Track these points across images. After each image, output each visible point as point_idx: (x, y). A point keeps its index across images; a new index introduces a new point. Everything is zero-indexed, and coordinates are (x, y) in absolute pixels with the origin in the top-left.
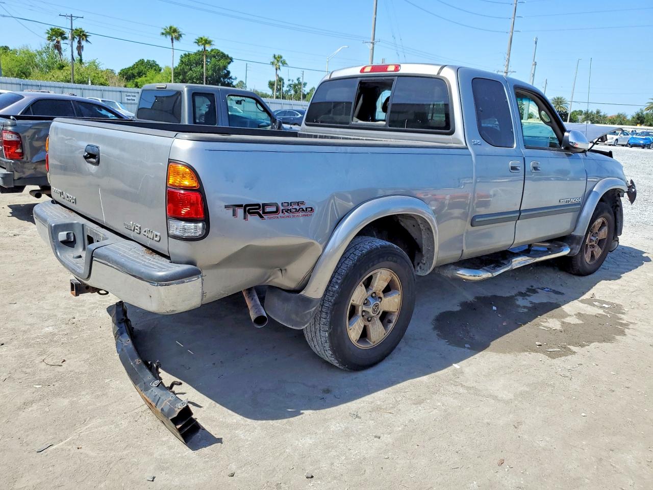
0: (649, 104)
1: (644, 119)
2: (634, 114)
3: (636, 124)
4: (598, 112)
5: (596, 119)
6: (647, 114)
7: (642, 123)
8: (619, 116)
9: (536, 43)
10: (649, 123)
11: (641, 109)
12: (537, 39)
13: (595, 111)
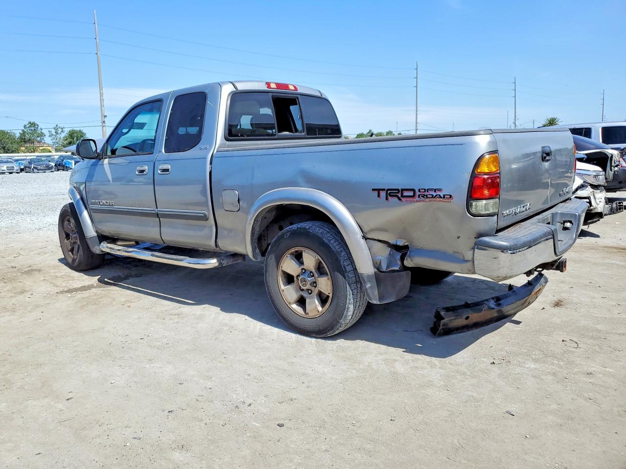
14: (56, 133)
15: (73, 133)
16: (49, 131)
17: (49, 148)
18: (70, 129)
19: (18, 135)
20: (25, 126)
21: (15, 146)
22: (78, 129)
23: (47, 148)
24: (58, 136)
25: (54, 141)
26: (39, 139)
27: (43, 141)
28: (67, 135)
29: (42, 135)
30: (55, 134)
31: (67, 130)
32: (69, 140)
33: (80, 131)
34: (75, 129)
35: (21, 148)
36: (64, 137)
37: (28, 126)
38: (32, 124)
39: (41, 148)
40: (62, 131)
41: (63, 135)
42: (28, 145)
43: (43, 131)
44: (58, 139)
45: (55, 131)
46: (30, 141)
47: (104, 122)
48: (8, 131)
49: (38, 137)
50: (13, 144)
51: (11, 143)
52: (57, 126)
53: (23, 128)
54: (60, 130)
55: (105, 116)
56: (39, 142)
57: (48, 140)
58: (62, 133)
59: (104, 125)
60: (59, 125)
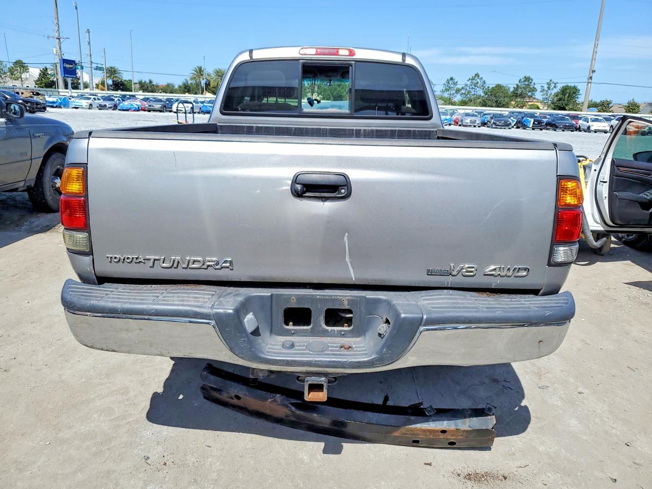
0: (191, 75)
1: (190, 88)
2: (181, 84)
3: (184, 92)
4: (151, 82)
5: (150, 89)
6: (191, 83)
7: (189, 91)
8: (168, 85)
9: (76, 8)
10: (194, 92)
11: (186, 79)
12: (75, 3)
13: (148, 81)
14: (549, 88)
15: (566, 89)
16: (542, 87)
17: (537, 104)
18: (564, 85)
19: (512, 89)
20: (520, 81)
21: (507, 100)
22: (572, 85)
23: (535, 103)
24: (549, 91)
25: (544, 97)
26: (530, 94)
27: (534, 96)
28: (559, 91)
29: (534, 90)
30: (547, 89)
31: (560, 86)
32: (560, 96)
33: (575, 87)
34: (569, 84)
35: (512, 102)
36: (555, 94)
37: (523, 80)
38: (527, 79)
39: (530, 103)
40: (555, 87)
41: (555, 91)
42: (518, 99)
43: (535, 86)
44: (549, 95)
45: (547, 86)
46: (522, 96)
47: (591, 78)
48: (504, 85)
49: (529, 91)
50: (506, 98)
51: (504, 97)
52: (551, 80)
53: (518, 83)
54: (553, 85)
55: (594, 71)
56: (530, 97)
57: (538, 95)
58: (554, 89)
59: (590, 81)
60: (553, 80)
